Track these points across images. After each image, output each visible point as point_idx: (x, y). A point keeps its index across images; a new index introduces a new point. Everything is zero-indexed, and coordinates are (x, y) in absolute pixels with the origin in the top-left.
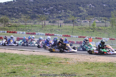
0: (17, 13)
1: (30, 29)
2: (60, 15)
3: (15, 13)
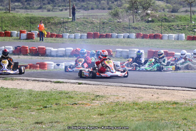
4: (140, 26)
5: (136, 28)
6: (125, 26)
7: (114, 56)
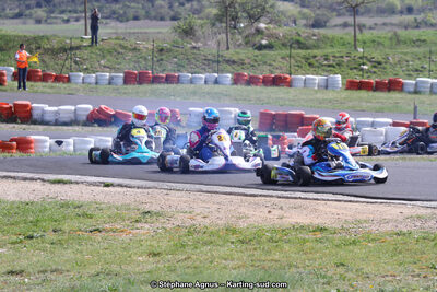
4: (242, 56)
5: (234, 62)
6: (210, 57)
7: (183, 123)
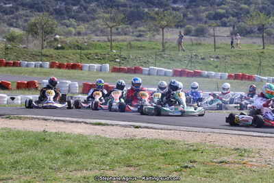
0: (81, 5)
1: (124, 54)
2: (220, 11)
3: (74, 5)
6: (33, 53)
